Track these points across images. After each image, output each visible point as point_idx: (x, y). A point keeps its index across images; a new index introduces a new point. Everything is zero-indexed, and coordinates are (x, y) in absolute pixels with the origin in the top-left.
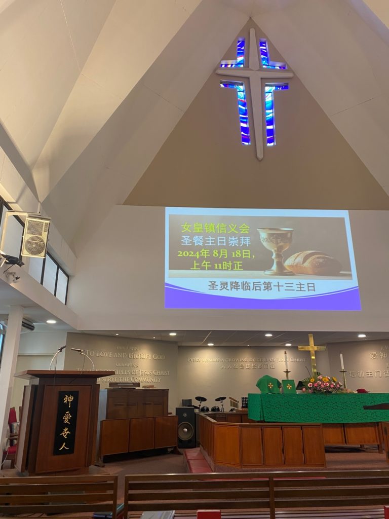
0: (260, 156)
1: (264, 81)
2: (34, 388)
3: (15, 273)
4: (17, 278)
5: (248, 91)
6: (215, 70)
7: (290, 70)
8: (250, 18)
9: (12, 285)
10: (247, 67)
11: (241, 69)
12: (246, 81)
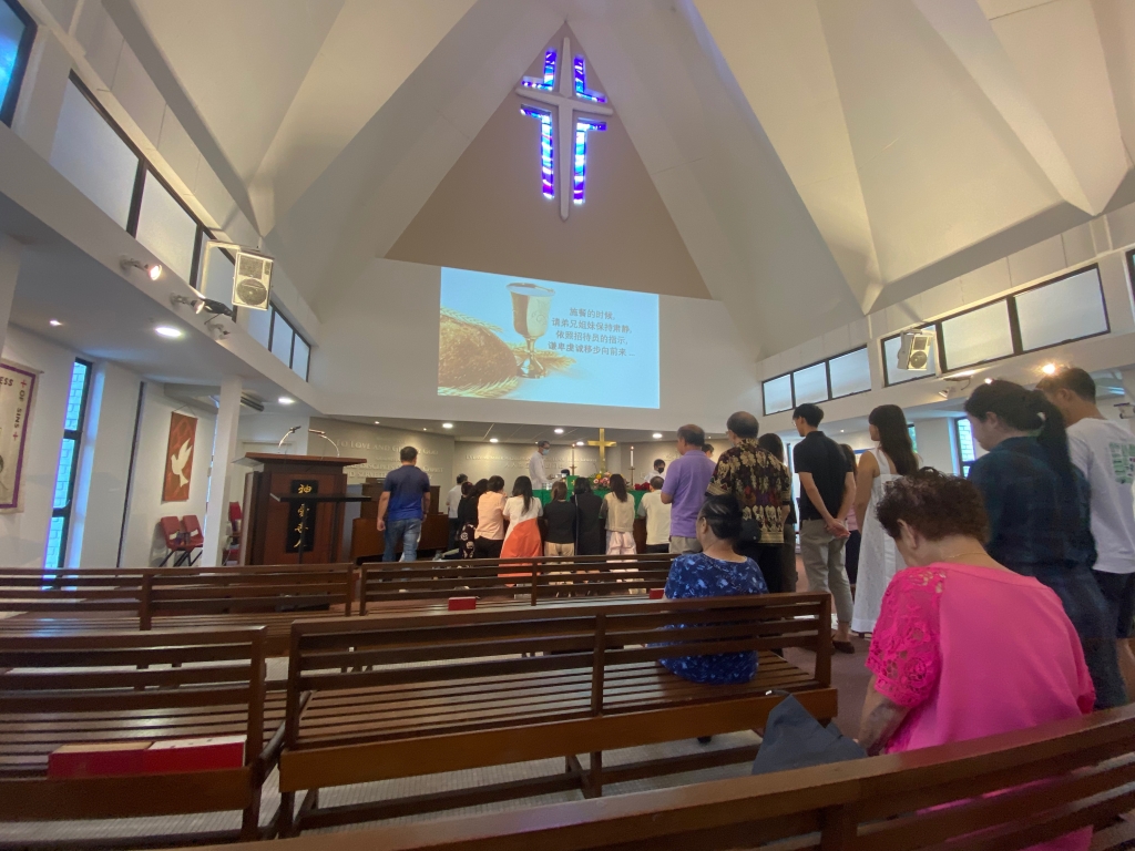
0: (565, 214)
1: (577, 115)
2: (257, 476)
3: (222, 326)
4: (225, 333)
5: (556, 125)
6: (515, 88)
7: (610, 106)
8: (566, 22)
9: (218, 342)
10: (557, 90)
11: (547, 92)
12: (554, 111)
